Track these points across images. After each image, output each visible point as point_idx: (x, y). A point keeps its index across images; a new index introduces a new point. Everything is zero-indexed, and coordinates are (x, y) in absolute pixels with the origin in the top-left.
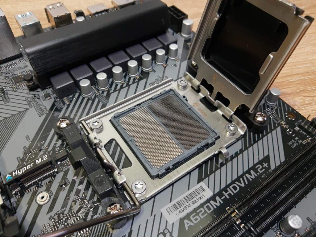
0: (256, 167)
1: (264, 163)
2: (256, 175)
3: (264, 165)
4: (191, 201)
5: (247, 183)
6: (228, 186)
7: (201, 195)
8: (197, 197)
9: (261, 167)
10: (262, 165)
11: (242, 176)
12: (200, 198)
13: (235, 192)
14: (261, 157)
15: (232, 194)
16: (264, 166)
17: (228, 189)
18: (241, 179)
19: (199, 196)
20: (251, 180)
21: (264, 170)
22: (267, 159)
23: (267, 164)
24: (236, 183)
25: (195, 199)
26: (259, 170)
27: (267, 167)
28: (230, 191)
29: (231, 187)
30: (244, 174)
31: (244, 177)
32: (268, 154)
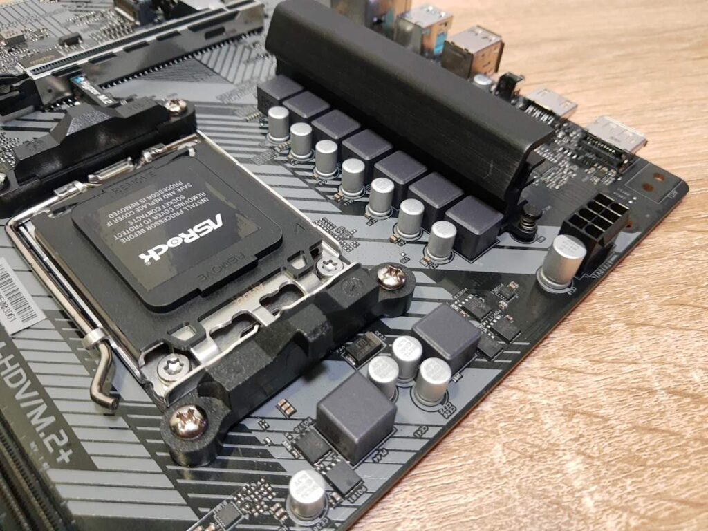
0: (62, 432)
1: (70, 452)
2: (38, 429)
3: (65, 451)
4: (6, 300)
5: (23, 405)
6: (25, 365)
7: (16, 316)
8: (12, 309)
9: (60, 443)
10: (66, 448)
11: (44, 395)
12: (9, 315)
13: (6, 380)
14: (89, 448)
15: (3, 373)
16: (62, 451)
17: (18, 365)
18: (36, 393)
19: (14, 312)
20: (29, 415)
21: (51, 450)
22: (82, 461)
23: (67, 460)
24: (29, 383)
25: (10, 306)
26: (53, 437)
27: (59, 460)
28: (10, 368)
29: (21, 371)
30: (49, 401)
31: (41, 401)
32: (99, 467)
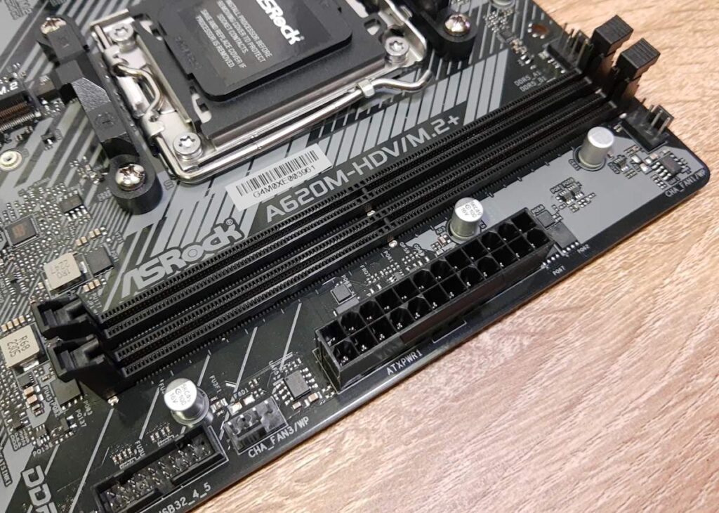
0: (433, 123)
1: (451, 117)
2: (429, 138)
3: (449, 119)
4: (287, 176)
5: (405, 150)
6: (364, 154)
7: (309, 166)
8: (300, 170)
9: (443, 123)
10: (447, 119)
11: (398, 138)
12: (306, 171)
13: (377, 165)
14: (449, 105)
15: (371, 168)
16: (449, 122)
17: (365, 159)
18: (396, 144)
19: (304, 168)
20: (415, 145)
21: (448, 128)
22: (460, 110)
23: (457, 118)
24: (385, 149)
25: (295, 172)
26: (436, 129)
27: (456, 123)
28: (367, 163)
29: (371, 156)
30: (404, 133)
31: (403, 140)
32: (465, 99)
